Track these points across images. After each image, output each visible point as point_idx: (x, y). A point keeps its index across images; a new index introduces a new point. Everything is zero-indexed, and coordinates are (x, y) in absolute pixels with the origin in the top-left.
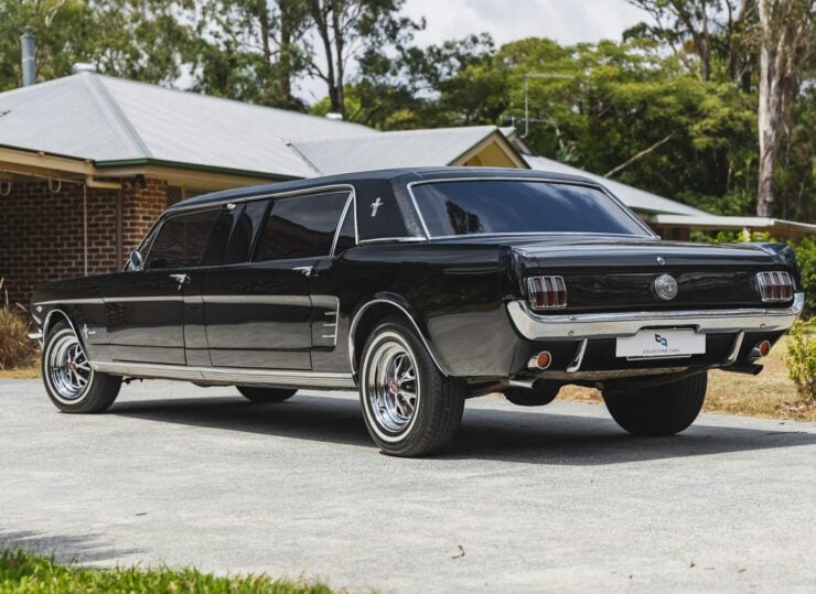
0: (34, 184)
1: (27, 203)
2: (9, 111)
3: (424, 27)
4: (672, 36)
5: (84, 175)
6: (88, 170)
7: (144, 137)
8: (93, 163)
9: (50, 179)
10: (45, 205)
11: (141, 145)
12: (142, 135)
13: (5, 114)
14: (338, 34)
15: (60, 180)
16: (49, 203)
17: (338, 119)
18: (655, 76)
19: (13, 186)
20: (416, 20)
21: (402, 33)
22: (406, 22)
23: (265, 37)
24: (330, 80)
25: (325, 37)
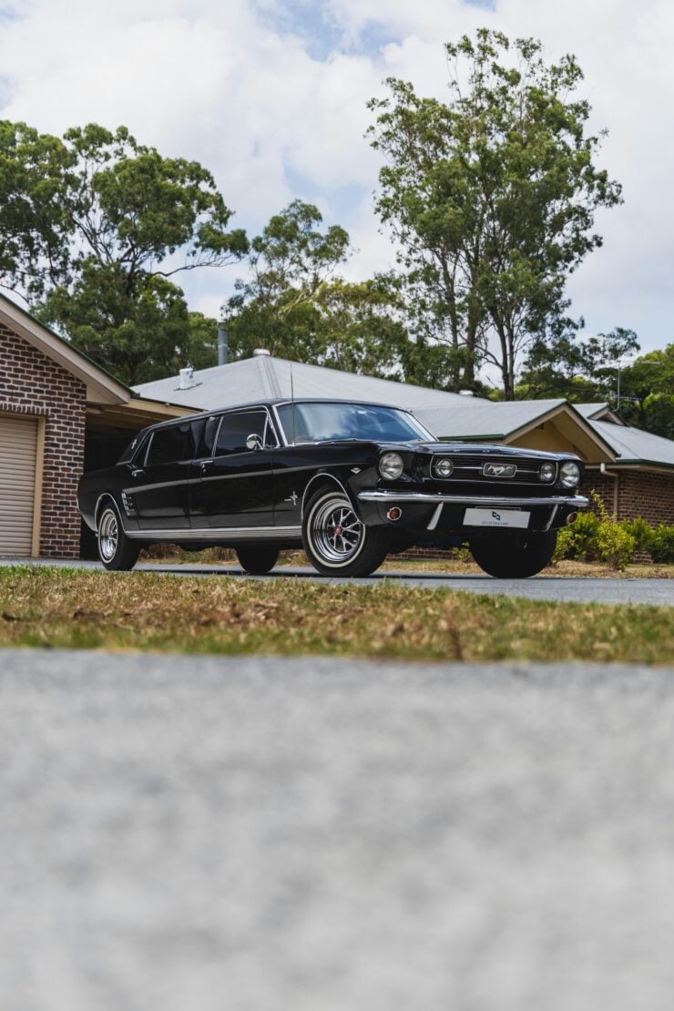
2: (202, 384)
3: (583, 325)
13: (198, 385)
14: (511, 331)
17: (469, 395)
20: (576, 320)
21: (566, 331)
22: (569, 322)
23: (455, 332)
24: (504, 368)
25: (501, 332)
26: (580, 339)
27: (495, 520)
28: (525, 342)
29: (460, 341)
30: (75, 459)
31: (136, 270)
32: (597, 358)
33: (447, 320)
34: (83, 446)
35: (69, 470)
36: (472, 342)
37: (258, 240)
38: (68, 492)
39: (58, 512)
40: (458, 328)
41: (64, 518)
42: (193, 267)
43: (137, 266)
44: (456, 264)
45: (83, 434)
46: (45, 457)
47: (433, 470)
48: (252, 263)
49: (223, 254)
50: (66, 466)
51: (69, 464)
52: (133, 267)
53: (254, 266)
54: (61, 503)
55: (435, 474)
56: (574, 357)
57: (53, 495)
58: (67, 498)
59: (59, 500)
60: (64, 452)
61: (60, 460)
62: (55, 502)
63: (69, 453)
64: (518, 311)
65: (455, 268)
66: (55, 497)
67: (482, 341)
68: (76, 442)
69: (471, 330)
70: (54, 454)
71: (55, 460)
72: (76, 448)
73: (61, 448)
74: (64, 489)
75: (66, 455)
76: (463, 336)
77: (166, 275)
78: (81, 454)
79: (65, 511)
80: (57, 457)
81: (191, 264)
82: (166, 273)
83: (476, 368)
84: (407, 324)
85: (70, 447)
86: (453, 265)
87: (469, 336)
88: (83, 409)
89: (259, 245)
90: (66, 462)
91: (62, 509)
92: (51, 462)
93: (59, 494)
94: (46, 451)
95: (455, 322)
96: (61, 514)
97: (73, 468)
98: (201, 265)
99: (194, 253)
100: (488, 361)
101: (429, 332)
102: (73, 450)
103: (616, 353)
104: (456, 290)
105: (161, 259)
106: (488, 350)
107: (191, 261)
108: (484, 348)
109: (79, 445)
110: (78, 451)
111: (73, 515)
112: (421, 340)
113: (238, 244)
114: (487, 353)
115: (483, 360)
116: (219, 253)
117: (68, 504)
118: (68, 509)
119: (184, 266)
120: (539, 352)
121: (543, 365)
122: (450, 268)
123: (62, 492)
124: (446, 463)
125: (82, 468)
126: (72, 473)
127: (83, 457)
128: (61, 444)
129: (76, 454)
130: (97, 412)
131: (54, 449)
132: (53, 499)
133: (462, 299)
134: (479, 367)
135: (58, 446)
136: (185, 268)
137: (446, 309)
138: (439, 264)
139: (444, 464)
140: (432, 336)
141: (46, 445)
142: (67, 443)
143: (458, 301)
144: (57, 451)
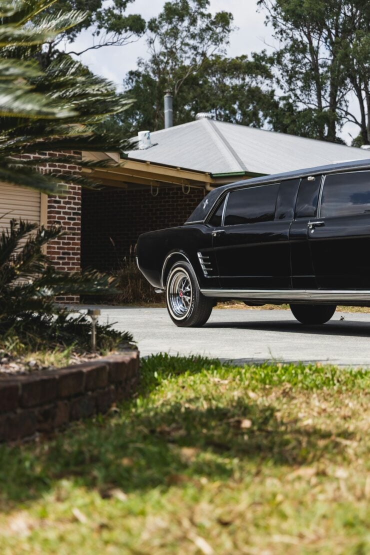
0: (173, 189)
1: (168, 202)
2: (157, 144)
5: (204, 183)
6: (208, 180)
7: (243, 159)
8: (211, 174)
9: (183, 185)
10: (179, 203)
11: (241, 164)
12: (241, 158)
13: (154, 145)
14: (368, 94)
15: (189, 186)
16: (181, 201)
19: (160, 190)
23: (319, 96)
24: (362, 126)
25: (359, 96)
29: (324, 104)
30: (74, 214)
31: (53, 50)
33: (314, 87)
34: (80, 202)
35: (69, 224)
36: (334, 104)
37: (153, 21)
38: (69, 244)
39: (61, 262)
40: (323, 93)
41: (66, 267)
42: (100, 46)
43: (53, 47)
44: (319, 40)
45: (80, 191)
46: (49, 212)
48: (151, 43)
49: (124, 35)
50: (67, 221)
51: (69, 219)
52: (51, 48)
53: (152, 45)
54: (64, 253)
57: (56, 246)
58: (68, 249)
59: (61, 251)
60: (64, 208)
61: (62, 215)
62: (58, 253)
63: (69, 208)
65: (318, 43)
66: (58, 248)
67: (343, 103)
68: (74, 198)
69: (333, 95)
70: (57, 210)
71: (57, 216)
72: (75, 204)
73: (62, 205)
74: (66, 241)
75: (67, 210)
76: (326, 100)
77: (78, 54)
78: (79, 209)
79: (66, 261)
80: (59, 213)
81: (98, 44)
82: (78, 52)
83: (337, 127)
85: (69, 203)
86: (317, 41)
87: (331, 100)
88: (80, 169)
89: (154, 26)
90: (66, 217)
91: (64, 258)
92: (54, 217)
93: (61, 245)
94: (49, 207)
95: (320, 88)
96: (63, 264)
97: (72, 222)
98: (106, 45)
99: (98, 33)
100: (349, 121)
101: (298, 98)
102: (72, 206)
104: (320, 62)
105: (72, 40)
106: (349, 111)
107: (98, 40)
108: (345, 109)
109: (77, 201)
110: (76, 207)
111: (73, 264)
113: (137, 25)
114: (347, 113)
115: (344, 120)
116: (120, 33)
117: (69, 254)
118: (69, 259)
119: (92, 46)
122: (315, 43)
123: (64, 244)
125: (80, 222)
126: (71, 226)
127: (80, 212)
128: (62, 200)
129: (74, 209)
130: (89, 171)
131: (56, 205)
132: (56, 250)
133: (326, 69)
134: (342, 125)
135: (59, 202)
136: (93, 48)
137: (312, 77)
138: (306, 40)
140: (301, 101)
141: (49, 202)
142: (67, 200)
143: (321, 71)
144: (59, 207)
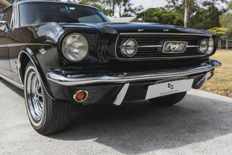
4: (172, 7)
18: (169, 12)
20: (132, 4)
21: (130, 6)
22: (131, 4)
24: (119, 13)
25: (119, 6)
26: (133, 7)
27: (169, 89)
28: (123, 8)
32: (136, 11)
33: (109, 4)
47: (119, 50)
55: (120, 54)
56: (132, 11)
64: (121, 2)
67: (115, 8)
69: (113, 6)
76: (112, 8)
84: (102, 5)
95: (110, 5)
103: (139, 10)
112: (104, 9)
114: (116, 10)
120: (125, 10)
121: (126, 13)
124: (131, 43)
139: (129, 44)
